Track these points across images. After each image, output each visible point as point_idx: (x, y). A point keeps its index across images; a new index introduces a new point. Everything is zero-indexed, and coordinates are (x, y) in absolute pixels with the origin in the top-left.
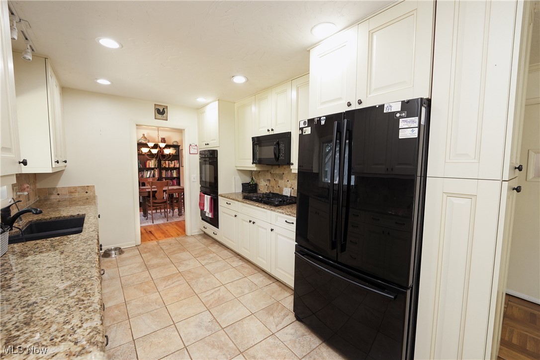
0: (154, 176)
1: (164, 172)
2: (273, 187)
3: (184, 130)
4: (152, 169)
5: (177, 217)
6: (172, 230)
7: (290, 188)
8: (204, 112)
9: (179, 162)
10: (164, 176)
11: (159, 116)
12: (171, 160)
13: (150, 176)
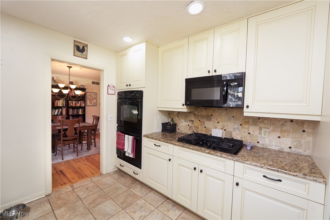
0: (61, 114)
1: (71, 110)
2: (197, 128)
3: (103, 70)
4: (60, 107)
5: (86, 151)
6: (85, 167)
7: (222, 129)
8: (126, 54)
9: (85, 102)
10: (71, 113)
11: (78, 53)
12: (78, 101)
13: (58, 114)
